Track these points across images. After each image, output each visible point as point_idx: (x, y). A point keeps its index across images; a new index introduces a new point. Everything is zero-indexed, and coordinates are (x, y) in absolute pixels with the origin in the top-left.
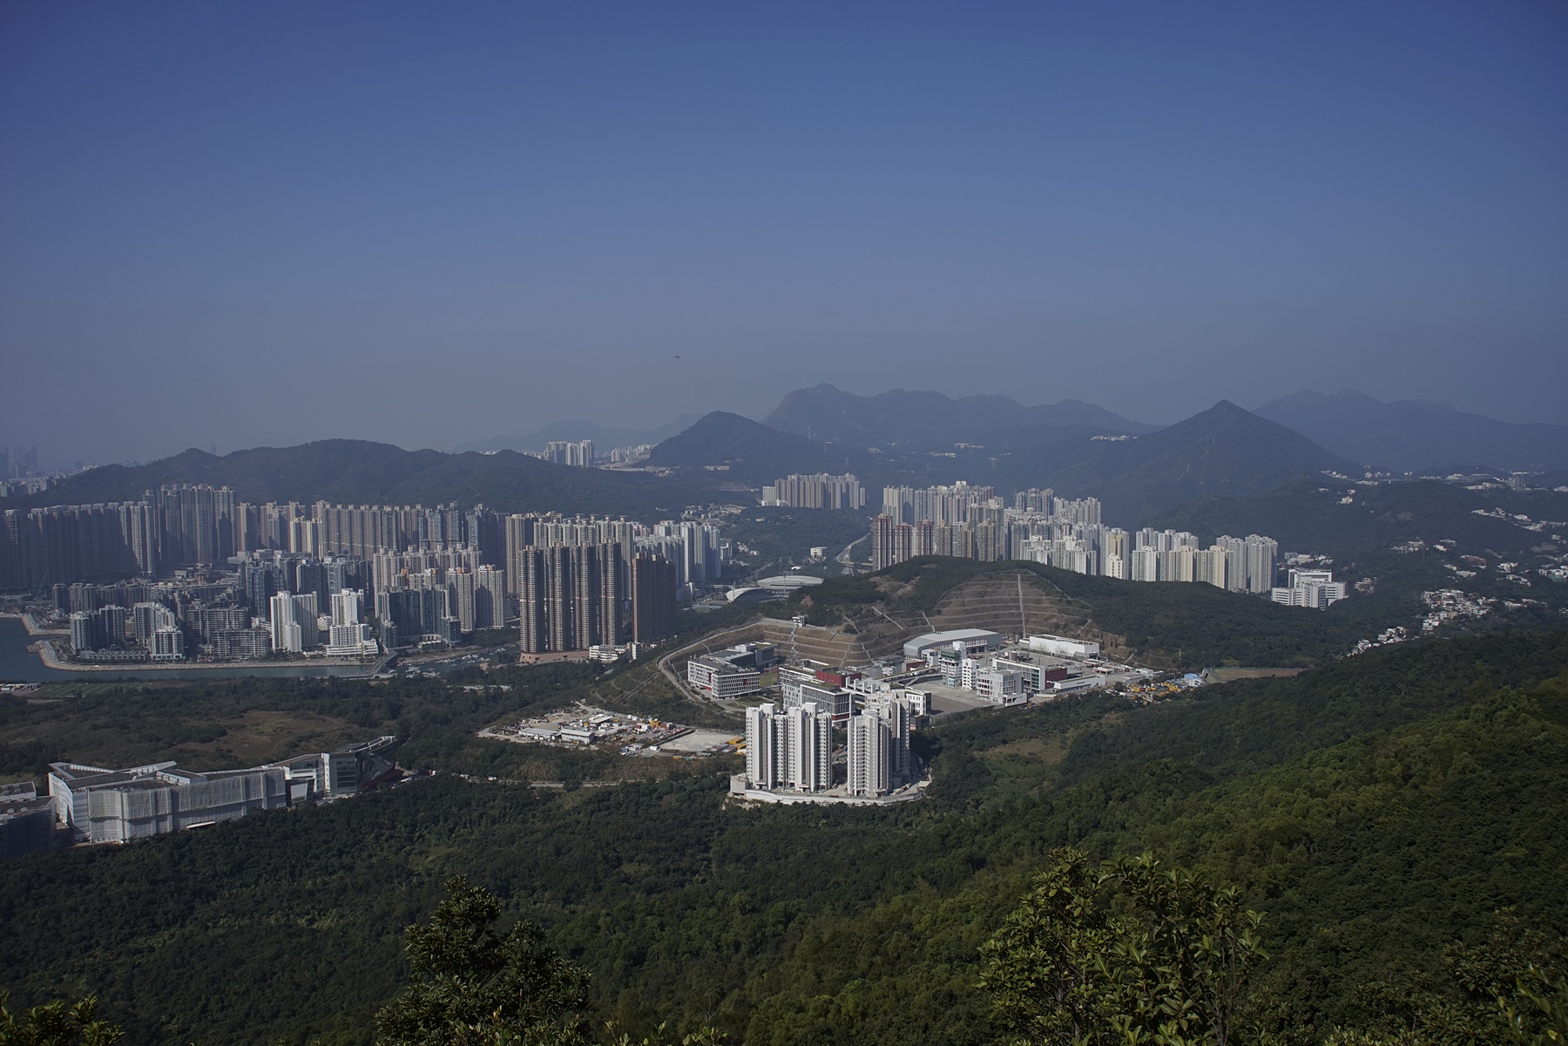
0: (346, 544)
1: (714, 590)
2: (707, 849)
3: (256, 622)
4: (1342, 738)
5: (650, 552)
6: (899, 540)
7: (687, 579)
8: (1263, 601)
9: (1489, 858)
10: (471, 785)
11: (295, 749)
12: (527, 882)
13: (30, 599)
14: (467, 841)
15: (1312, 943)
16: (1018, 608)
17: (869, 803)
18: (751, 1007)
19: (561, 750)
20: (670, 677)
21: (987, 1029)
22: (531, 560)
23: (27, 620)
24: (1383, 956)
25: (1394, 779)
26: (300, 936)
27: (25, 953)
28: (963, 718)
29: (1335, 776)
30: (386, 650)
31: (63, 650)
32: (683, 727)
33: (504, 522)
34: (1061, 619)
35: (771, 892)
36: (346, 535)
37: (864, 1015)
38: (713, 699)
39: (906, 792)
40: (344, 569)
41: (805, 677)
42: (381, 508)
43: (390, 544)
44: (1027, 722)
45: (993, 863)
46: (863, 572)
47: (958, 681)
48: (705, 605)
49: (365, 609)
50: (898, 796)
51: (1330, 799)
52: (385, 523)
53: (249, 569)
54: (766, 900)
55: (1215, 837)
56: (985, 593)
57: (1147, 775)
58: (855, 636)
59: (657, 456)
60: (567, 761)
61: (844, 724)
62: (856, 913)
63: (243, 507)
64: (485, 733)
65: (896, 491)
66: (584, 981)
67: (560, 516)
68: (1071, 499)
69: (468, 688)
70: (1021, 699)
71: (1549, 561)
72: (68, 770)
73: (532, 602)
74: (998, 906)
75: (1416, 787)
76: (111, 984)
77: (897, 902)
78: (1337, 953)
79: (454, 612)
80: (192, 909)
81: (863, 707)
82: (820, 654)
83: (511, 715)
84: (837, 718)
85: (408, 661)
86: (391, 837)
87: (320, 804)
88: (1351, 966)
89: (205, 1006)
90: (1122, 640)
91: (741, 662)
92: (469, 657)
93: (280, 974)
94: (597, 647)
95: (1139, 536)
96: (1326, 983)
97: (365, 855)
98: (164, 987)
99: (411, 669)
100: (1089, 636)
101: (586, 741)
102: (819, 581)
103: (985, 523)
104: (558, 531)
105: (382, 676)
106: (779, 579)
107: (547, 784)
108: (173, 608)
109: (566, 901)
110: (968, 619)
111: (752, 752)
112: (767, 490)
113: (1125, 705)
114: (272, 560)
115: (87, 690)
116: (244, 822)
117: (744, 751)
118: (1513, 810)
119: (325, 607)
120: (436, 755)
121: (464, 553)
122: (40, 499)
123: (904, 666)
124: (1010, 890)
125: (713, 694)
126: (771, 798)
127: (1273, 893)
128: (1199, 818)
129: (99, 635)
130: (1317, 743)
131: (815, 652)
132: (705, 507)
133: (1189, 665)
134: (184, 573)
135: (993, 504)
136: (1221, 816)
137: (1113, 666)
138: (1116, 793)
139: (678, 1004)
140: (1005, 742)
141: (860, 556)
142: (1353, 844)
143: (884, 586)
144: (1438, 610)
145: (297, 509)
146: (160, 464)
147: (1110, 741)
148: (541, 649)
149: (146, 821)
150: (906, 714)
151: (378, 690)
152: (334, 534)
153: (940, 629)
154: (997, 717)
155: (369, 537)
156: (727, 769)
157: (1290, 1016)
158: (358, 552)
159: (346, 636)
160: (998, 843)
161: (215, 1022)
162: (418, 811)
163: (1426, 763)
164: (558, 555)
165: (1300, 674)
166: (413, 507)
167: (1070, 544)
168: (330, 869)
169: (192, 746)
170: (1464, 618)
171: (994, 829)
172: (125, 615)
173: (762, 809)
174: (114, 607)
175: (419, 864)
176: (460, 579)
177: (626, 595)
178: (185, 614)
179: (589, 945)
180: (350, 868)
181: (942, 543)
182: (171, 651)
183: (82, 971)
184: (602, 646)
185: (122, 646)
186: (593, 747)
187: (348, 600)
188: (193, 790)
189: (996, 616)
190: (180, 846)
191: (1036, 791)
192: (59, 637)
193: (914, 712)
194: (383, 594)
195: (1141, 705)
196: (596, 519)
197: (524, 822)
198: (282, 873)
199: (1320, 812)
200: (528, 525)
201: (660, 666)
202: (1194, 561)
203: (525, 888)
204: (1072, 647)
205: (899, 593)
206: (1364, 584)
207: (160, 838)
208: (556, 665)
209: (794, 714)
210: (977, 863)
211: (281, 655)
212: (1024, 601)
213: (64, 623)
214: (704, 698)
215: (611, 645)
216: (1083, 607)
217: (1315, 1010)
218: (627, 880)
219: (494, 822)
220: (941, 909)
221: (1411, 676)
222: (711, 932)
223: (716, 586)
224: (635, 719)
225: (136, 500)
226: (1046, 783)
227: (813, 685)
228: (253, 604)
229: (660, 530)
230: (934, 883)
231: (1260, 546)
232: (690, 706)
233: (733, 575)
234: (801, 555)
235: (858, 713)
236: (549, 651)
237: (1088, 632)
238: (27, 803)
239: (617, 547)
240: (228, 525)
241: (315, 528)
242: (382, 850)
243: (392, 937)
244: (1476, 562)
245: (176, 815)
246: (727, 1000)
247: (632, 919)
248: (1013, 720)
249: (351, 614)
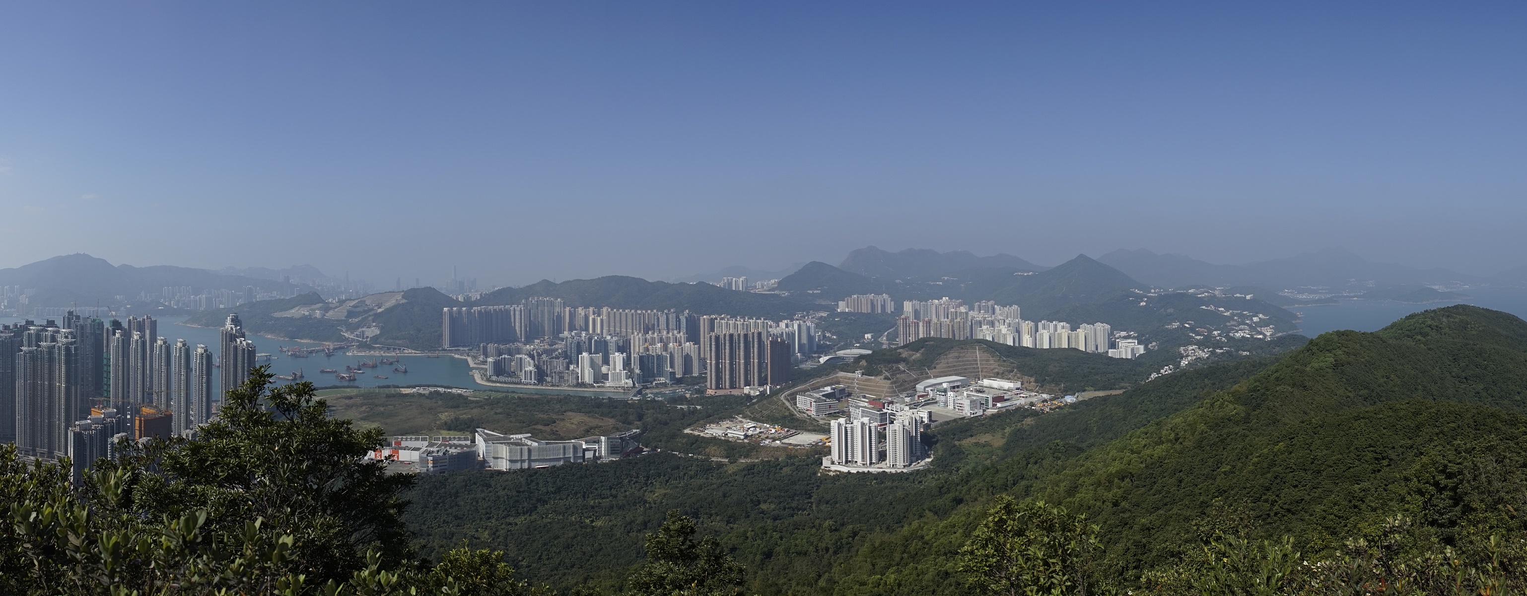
0: (618, 329)
1: (813, 357)
2: (810, 497)
3: (572, 367)
4: (1146, 423)
5: (777, 337)
6: (912, 329)
7: (797, 351)
8: (1104, 357)
9: (1215, 473)
10: (680, 458)
11: (587, 433)
12: (708, 511)
13: (471, 350)
14: (677, 487)
15: (1136, 527)
16: (977, 364)
17: (899, 471)
18: (835, 583)
19: (727, 441)
20: (787, 404)
21: (967, 591)
22: (713, 340)
23: (469, 359)
24: (1170, 528)
25: (1171, 441)
26: (586, 528)
27: (464, 515)
28: (949, 424)
29: (1143, 443)
30: (637, 385)
31: (483, 375)
32: (794, 431)
33: (699, 320)
34: (1000, 370)
35: (845, 520)
36: (618, 324)
37: (899, 585)
38: (813, 416)
39: (919, 465)
40: (617, 343)
41: (862, 404)
42: (636, 311)
43: (640, 331)
44: (983, 425)
45: (967, 501)
46: (893, 347)
47: (946, 404)
48: (808, 365)
49: (627, 363)
50: (915, 467)
51: (1142, 454)
52: (638, 319)
53: (569, 340)
54: (843, 525)
55: (1086, 479)
56: (959, 357)
57: (1048, 449)
58: (890, 382)
59: (781, 285)
60: (731, 448)
61: (885, 429)
62: (893, 530)
63: (567, 309)
64: (687, 431)
65: (911, 303)
66: (741, 571)
67: (729, 317)
68: (1004, 306)
69: (679, 407)
70: (980, 413)
71: (1233, 330)
72: (484, 432)
73: (714, 362)
74: (971, 523)
75: (1181, 443)
76: (498, 537)
77: (915, 524)
78: (1149, 531)
79: (672, 366)
80: (536, 508)
81: (895, 419)
82: (871, 392)
83: (702, 422)
84: (881, 425)
85: (648, 391)
86: (637, 482)
87: (599, 462)
88: (1156, 536)
89: (540, 556)
90: (1032, 379)
91: (828, 396)
92: (680, 390)
93: (576, 546)
94: (748, 387)
95: (1040, 325)
96: (1145, 547)
97: (623, 490)
98: (521, 543)
99: (649, 395)
100: (1016, 378)
101: (742, 437)
102: (870, 352)
103: (958, 320)
104: (727, 325)
105: (634, 398)
106: (848, 351)
107: (719, 459)
108: (533, 359)
109: (728, 522)
110: (951, 371)
111: (834, 445)
112: (840, 303)
113: (1035, 414)
114: (580, 337)
115: (494, 395)
116: (562, 467)
117: (830, 444)
118: (1224, 449)
119: (606, 361)
120: (660, 441)
121: (678, 336)
122: (477, 303)
123: (916, 397)
124: (976, 515)
125: (813, 413)
126: (845, 469)
127: (1116, 504)
128: (1078, 470)
129: (500, 369)
130: (1134, 427)
131: (868, 390)
132: (808, 313)
133: (1067, 391)
134: (539, 341)
135: (963, 309)
136: (1089, 468)
137: (1028, 394)
138: (1032, 460)
139: (790, 580)
140: (972, 436)
141: (892, 338)
142: (1154, 475)
143: (905, 354)
144: (1187, 356)
145: (593, 311)
146: (530, 287)
147: (1028, 433)
148: (717, 387)
149: (516, 461)
150: (917, 423)
151: (632, 406)
152: (612, 324)
153: (936, 377)
154: (967, 423)
155: (630, 326)
156: (820, 454)
157: (1127, 565)
158: (624, 334)
159: (617, 377)
160: (969, 490)
161: (544, 565)
162: (650, 470)
163: (1185, 431)
164: (727, 338)
165: (1124, 393)
166: (652, 311)
167: (1004, 329)
168: (603, 496)
169: (540, 427)
170: (1199, 359)
171: (967, 482)
172: (511, 361)
173: (840, 476)
174: (506, 356)
175: (650, 497)
176: (676, 349)
177: (764, 359)
178: (539, 362)
179: (742, 547)
180: (615, 497)
181: (936, 331)
182: (531, 379)
183: (486, 528)
184: (752, 386)
185: (509, 376)
186: (746, 441)
187: (618, 358)
188: (539, 449)
189: (965, 369)
190: (531, 476)
191: (989, 461)
192: (482, 369)
193: (922, 422)
194: (636, 356)
195: (1043, 413)
196: (749, 319)
197: (707, 479)
198: (579, 495)
199: (1136, 461)
200: (712, 322)
201: (782, 398)
202: (1069, 337)
203: (706, 514)
204: (1007, 385)
205: (913, 358)
206: (1153, 345)
207: (522, 470)
208: (725, 396)
209: (857, 424)
210: (959, 501)
211: (583, 385)
212: (980, 361)
213: (484, 362)
214: (808, 415)
215: (756, 386)
216: (1012, 363)
217: (1140, 561)
218: (763, 512)
219: (691, 478)
220: (940, 527)
221: (1177, 390)
222: (813, 542)
223: (814, 355)
224: (768, 426)
225: (518, 304)
226: (994, 457)
227: (869, 409)
228: (570, 358)
229: (783, 325)
230: (936, 513)
231: (1102, 328)
232: (798, 420)
233: (823, 349)
234: (859, 338)
235: (892, 422)
236: (722, 388)
237: (1014, 376)
238: (466, 446)
239: (760, 334)
240: (560, 317)
241: (602, 320)
242: (632, 488)
243: (635, 534)
244: (1203, 332)
245: (530, 460)
246: (822, 579)
247: (766, 533)
248: (976, 424)
249: (619, 366)
